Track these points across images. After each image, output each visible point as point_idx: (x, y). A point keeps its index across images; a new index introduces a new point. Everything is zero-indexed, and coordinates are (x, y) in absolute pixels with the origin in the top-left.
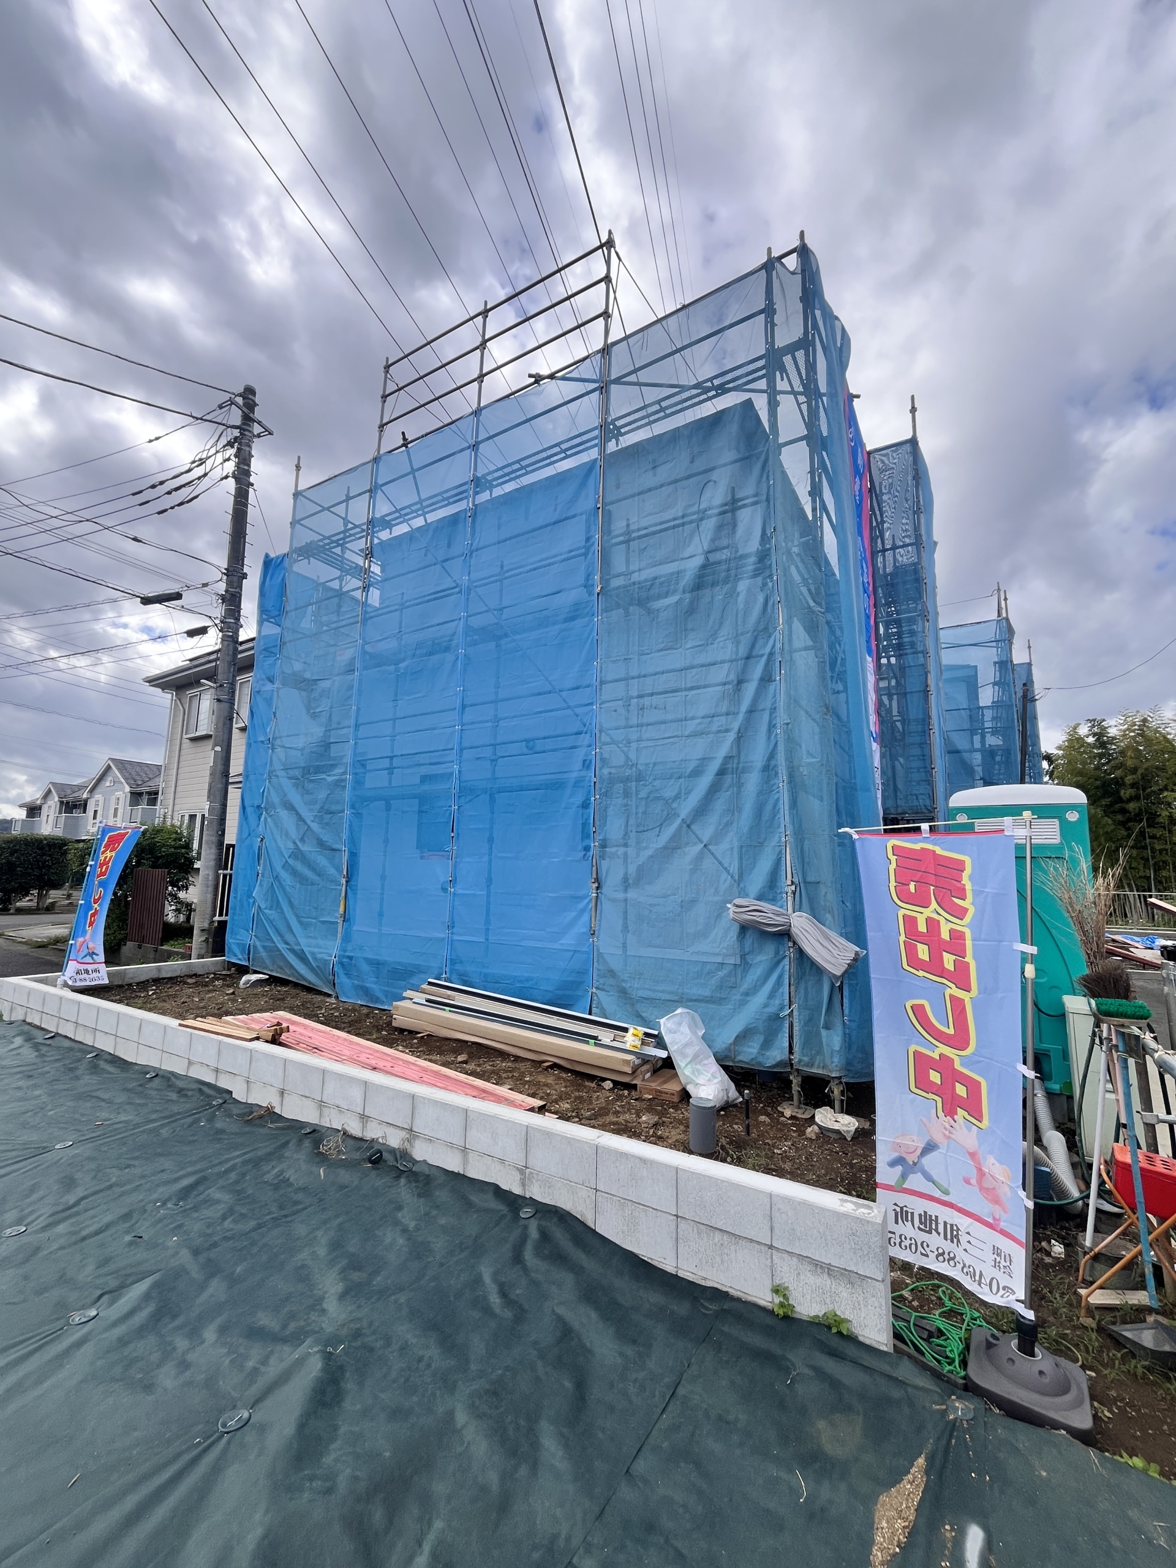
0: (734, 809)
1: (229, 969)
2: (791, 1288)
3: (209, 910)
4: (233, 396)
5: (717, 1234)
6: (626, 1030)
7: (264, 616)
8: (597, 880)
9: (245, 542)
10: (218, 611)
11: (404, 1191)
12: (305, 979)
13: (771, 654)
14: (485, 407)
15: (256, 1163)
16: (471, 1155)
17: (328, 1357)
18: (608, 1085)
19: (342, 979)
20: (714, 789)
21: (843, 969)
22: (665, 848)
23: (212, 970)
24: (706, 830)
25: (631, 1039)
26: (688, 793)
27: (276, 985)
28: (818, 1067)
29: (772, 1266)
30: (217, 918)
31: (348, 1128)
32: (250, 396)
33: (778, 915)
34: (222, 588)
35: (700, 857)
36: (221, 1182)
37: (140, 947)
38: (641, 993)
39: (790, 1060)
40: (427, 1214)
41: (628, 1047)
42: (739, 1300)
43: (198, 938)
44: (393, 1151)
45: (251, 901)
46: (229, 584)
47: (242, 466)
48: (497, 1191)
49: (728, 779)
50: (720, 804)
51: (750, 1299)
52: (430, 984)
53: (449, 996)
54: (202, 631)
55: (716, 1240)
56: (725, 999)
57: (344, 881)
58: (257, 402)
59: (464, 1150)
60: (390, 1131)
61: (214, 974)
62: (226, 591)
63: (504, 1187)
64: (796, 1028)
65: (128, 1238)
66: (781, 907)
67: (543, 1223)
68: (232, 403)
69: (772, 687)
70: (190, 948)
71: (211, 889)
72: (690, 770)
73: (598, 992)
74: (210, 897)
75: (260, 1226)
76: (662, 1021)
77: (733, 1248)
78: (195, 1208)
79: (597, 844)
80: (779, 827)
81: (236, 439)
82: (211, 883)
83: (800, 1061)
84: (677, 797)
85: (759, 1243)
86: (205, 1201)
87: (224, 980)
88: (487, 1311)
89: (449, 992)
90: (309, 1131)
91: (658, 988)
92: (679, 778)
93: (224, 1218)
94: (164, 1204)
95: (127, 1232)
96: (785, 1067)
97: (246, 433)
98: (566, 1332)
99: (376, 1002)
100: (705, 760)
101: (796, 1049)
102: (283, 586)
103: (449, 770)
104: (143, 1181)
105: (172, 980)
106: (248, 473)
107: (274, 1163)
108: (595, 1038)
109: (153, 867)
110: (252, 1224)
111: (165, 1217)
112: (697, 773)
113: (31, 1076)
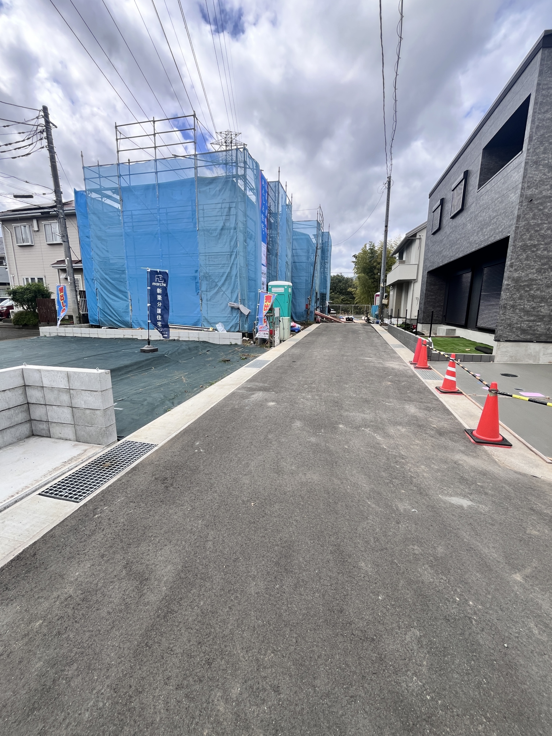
0: (230, 284)
2: (232, 342)
4: (40, 112)
6: (209, 328)
8: (201, 299)
13: (237, 252)
20: (226, 280)
21: (248, 314)
22: (216, 292)
24: (224, 289)
25: (210, 330)
26: (220, 280)
28: (244, 331)
32: (45, 110)
35: (223, 294)
37: (48, 323)
38: (212, 322)
46: (57, 196)
47: (49, 144)
48: (195, 341)
49: (229, 277)
50: (227, 283)
51: (229, 344)
56: (228, 321)
57: (130, 301)
58: (49, 114)
64: (240, 325)
66: (238, 304)
69: (237, 259)
70: (73, 322)
72: (221, 275)
76: (216, 325)
80: (238, 288)
83: (241, 330)
84: (218, 281)
91: (215, 320)
97: (48, 127)
100: (224, 273)
101: (240, 328)
102: (86, 203)
106: (53, 148)
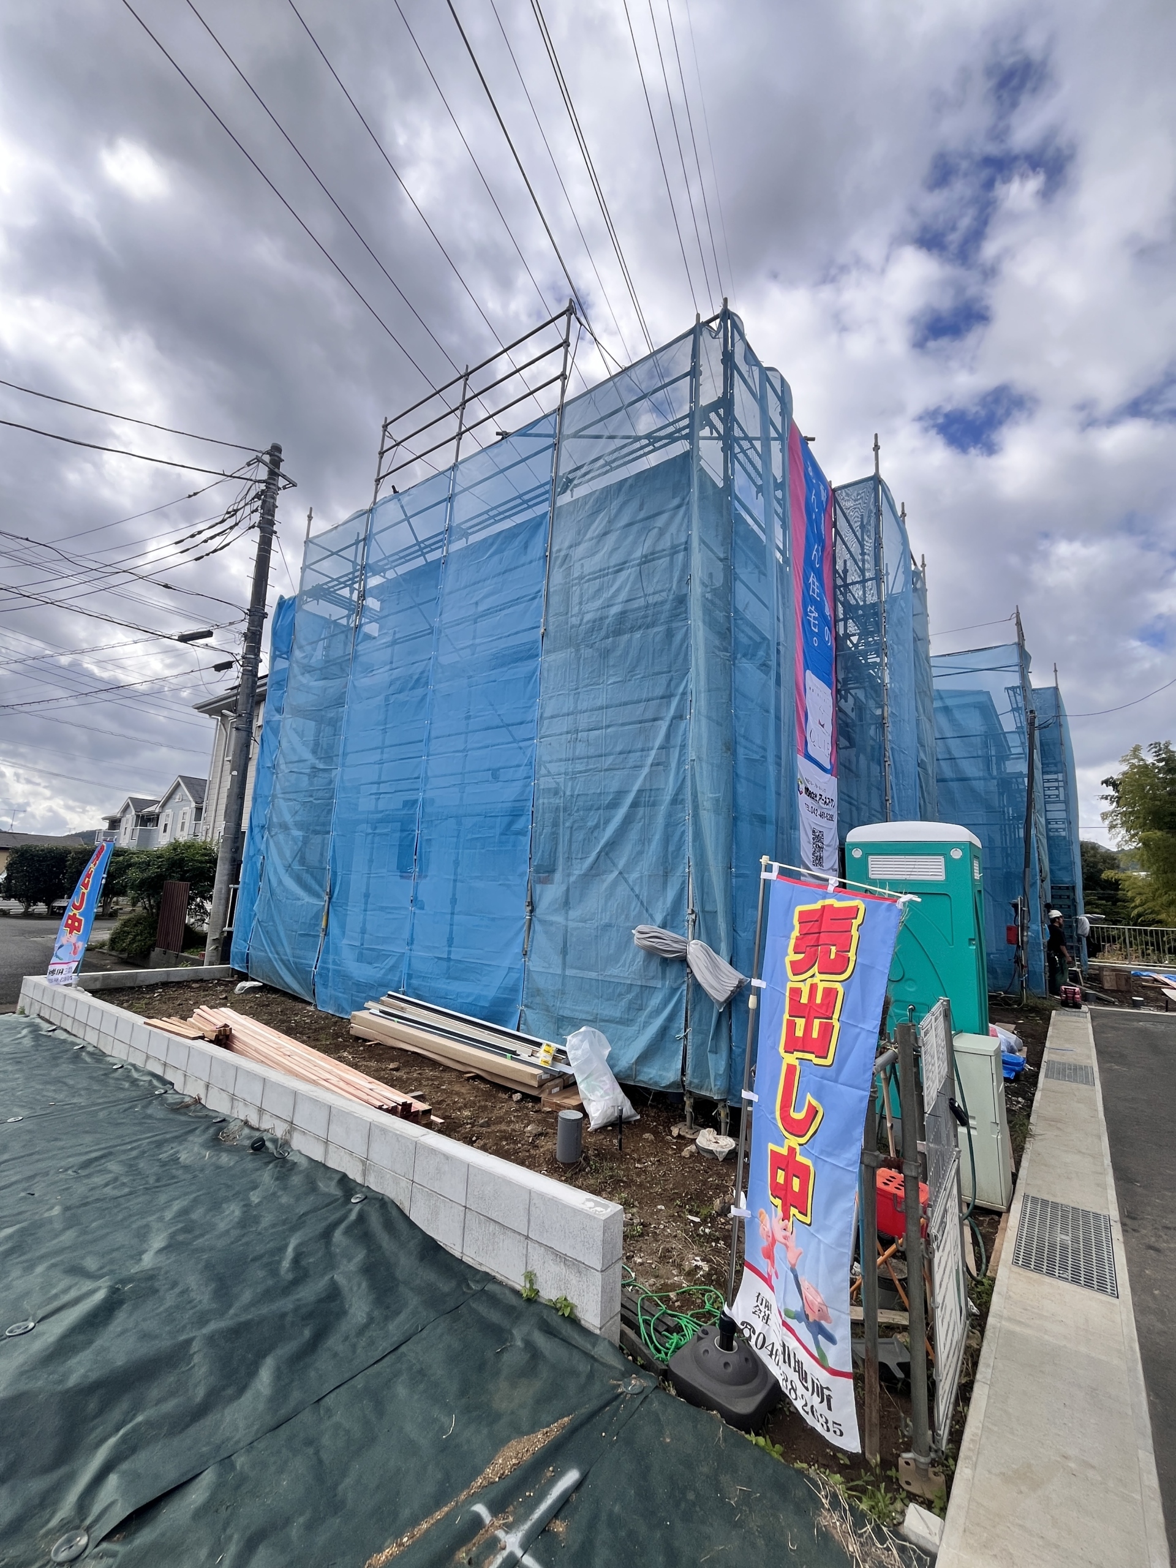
0: (644, 840)
1: (233, 977)
2: (538, 1275)
3: (221, 922)
4: (260, 455)
5: (492, 1226)
6: (539, 1045)
7: (277, 653)
8: (531, 903)
9: (266, 584)
10: (240, 649)
11: (267, 1177)
12: (290, 987)
13: (684, 694)
14: (463, 461)
15: (159, 1145)
16: (331, 1147)
17: (114, 1291)
18: (517, 1097)
19: (319, 989)
20: (628, 820)
21: (726, 995)
22: (585, 875)
23: (218, 976)
24: (622, 858)
25: (543, 1056)
26: (606, 824)
27: (268, 993)
28: (707, 1090)
29: (526, 1256)
30: (226, 928)
31: (249, 1119)
32: (276, 453)
33: (676, 942)
34: (244, 627)
35: (615, 884)
36: (123, 1157)
37: (165, 953)
38: (561, 1012)
39: (683, 1081)
40: (274, 1194)
41: (539, 1062)
42: (500, 1283)
43: (210, 947)
44: (274, 1141)
45: (253, 913)
46: (251, 623)
47: (266, 516)
48: (344, 1179)
49: (641, 811)
50: (633, 835)
51: (510, 1283)
52: (390, 996)
53: (402, 1008)
54: (228, 665)
55: (491, 1230)
56: (632, 1020)
57: (326, 898)
58: (282, 458)
59: (327, 1142)
60: (277, 1122)
61: (219, 980)
62: (248, 629)
63: (351, 1177)
64: (689, 1052)
65: (23, 1194)
66: (683, 935)
67: (366, 1208)
68: (259, 460)
69: (683, 724)
70: (203, 955)
71: (223, 901)
72: (607, 802)
73: (528, 1012)
74: (222, 908)
75: (131, 1193)
76: (569, 1038)
77: (501, 1237)
78: (88, 1176)
79: (532, 869)
80: (683, 858)
81: (263, 491)
82: (223, 896)
83: (691, 1083)
84: (597, 826)
85: (520, 1234)
86: (99, 1171)
87: (226, 985)
88: (274, 1272)
89: (403, 1005)
90: (219, 1120)
91: (577, 1008)
92: (599, 809)
93: (106, 1185)
94: (66, 1170)
95: (24, 1190)
96: (678, 1088)
97: (271, 486)
98: (334, 1294)
99: (341, 1013)
100: (621, 794)
101: (689, 1071)
102: (292, 624)
103: (414, 797)
104: (60, 1152)
105: (179, 984)
106: (272, 523)
107: (173, 1145)
108: (514, 1053)
109: (180, 880)
110: (126, 1190)
111: (61, 1180)
112: (614, 805)
113: (19, 1062)
